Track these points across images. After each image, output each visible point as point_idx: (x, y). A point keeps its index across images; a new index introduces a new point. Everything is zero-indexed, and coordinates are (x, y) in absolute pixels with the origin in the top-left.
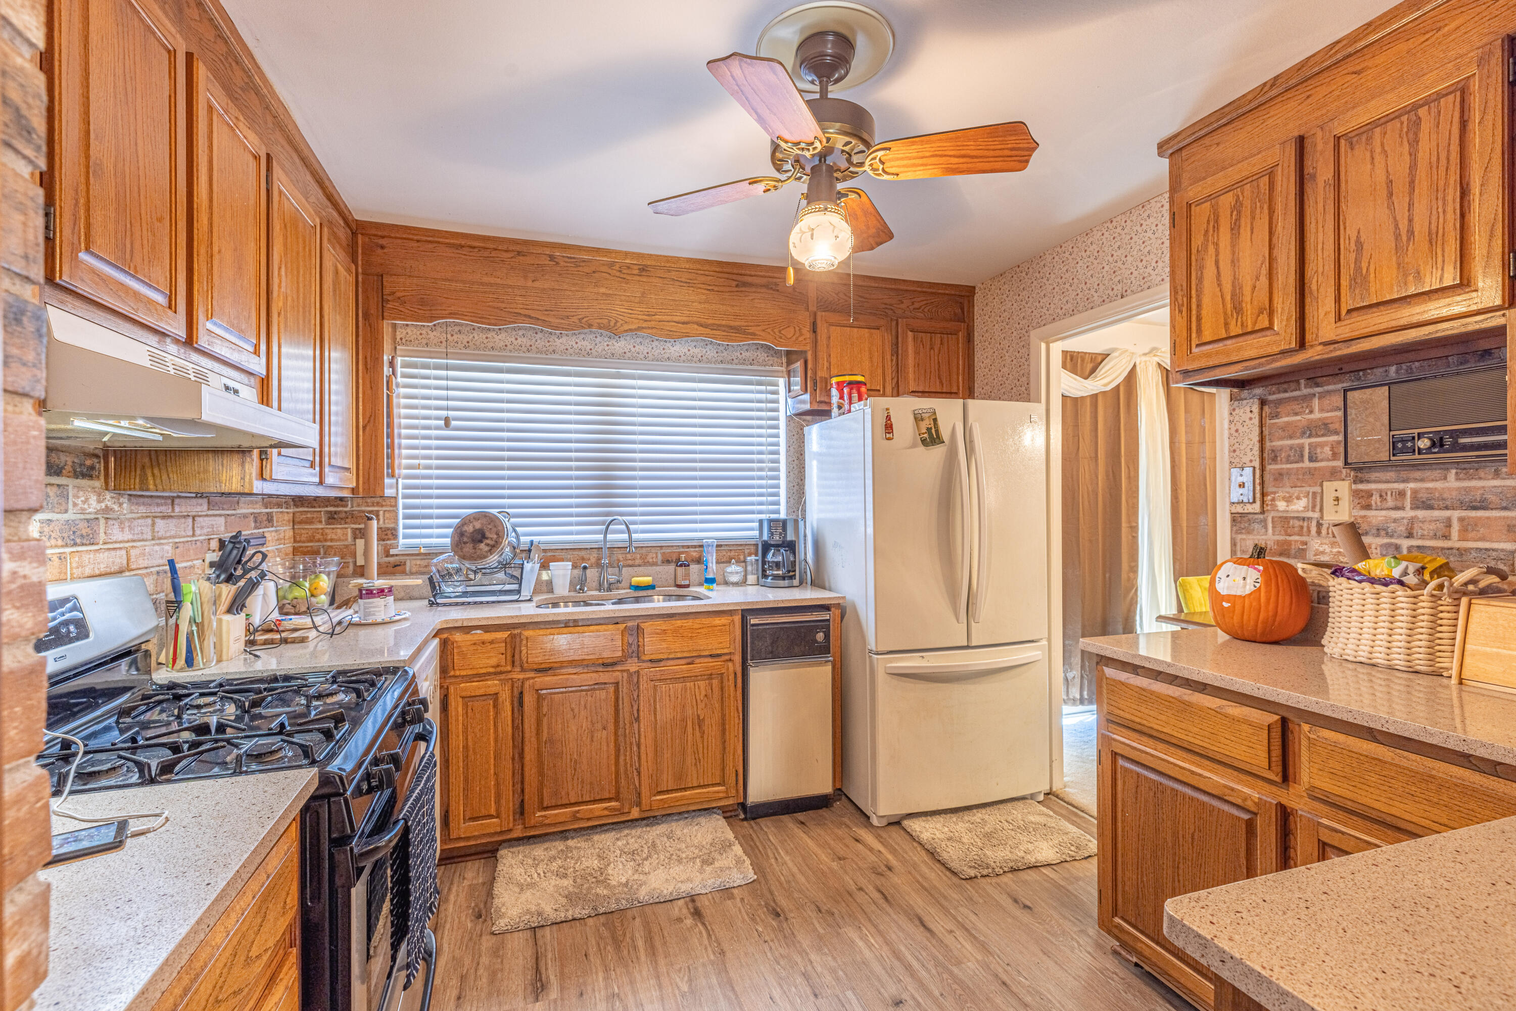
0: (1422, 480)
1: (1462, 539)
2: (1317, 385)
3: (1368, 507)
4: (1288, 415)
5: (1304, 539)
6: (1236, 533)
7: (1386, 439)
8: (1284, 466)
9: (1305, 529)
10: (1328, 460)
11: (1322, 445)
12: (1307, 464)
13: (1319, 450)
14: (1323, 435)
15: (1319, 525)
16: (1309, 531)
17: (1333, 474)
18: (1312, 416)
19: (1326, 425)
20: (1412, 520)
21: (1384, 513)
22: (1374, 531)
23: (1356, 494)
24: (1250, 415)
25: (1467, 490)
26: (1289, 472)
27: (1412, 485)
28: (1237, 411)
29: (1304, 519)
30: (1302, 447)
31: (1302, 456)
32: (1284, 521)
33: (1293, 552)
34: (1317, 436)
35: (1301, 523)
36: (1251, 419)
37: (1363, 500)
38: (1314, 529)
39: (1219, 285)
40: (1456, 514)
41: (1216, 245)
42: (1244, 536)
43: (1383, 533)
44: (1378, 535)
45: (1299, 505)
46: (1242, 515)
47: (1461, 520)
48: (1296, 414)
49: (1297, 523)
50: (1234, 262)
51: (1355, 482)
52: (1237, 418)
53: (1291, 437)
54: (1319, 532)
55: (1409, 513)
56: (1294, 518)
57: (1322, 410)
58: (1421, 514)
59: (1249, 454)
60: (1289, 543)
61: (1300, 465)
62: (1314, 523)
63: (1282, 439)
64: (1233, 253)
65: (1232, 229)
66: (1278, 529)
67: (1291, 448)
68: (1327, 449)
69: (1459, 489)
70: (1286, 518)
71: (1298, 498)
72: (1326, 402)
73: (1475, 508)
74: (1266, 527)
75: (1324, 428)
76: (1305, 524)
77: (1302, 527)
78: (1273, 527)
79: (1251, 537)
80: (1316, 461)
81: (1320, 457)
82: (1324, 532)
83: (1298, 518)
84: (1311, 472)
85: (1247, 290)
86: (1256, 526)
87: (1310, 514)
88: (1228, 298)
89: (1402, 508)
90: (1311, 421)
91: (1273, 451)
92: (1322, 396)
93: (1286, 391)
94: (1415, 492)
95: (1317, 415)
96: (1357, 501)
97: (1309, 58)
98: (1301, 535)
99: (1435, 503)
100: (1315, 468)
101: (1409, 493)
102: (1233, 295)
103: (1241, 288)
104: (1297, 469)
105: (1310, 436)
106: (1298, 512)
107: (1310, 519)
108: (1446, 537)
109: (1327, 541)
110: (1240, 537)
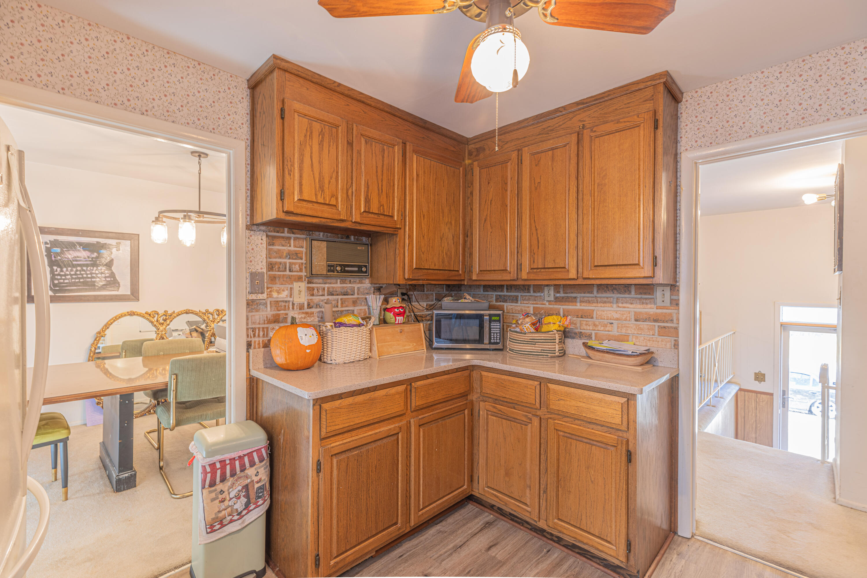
0: (330, 283)
1: (342, 307)
2: (293, 233)
3: (313, 295)
4: (279, 245)
5: (286, 312)
6: (249, 312)
7: (325, 265)
8: (277, 273)
9: (287, 307)
10: (297, 272)
11: (295, 264)
12: (288, 273)
13: (293, 266)
14: (295, 259)
15: (293, 304)
16: (289, 308)
17: (299, 279)
18: (290, 248)
19: (296, 254)
20: (328, 299)
21: (318, 297)
22: (315, 306)
23: (308, 288)
24: (261, 241)
25: (343, 288)
26: (279, 276)
27: (327, 285)
28: (253, 237)
29: (286, 302)
30: (285, 263)
31: (286, 268)
32: (276, 303)
33: (281, 319)
34: (293, 259)
35: (285, 304)
36: (262, 244)
37: (311, 291)
38: (291, 307)
39: (312, 171)
40: (340, 297)
41: (311, 147)
42: (253, 314)
43: (318, 306)
44: (317, 308)
45: (284, 295)
46: (253, 301)
47: (341, 299)
48: (283, 246)
49: (283, 304)
50: (320, 163)
51: (308, 283)
52: (253, 242)
53: (280, 258)
54: (293, 308)
55: (326, 297)
56: (281, 301)
57: (295, 246)
58: (330, 297)
59: (260, 264)
60: (278, 315)
61: (284, 273)
62: (291, 304)
63: (275, 258)
64: (320, 158)
65: (319, 144)
66: (273, 308)
67: (280, 263)
68: (297, 266)
69: (341, 287)
70: (277, 301)
71: (283, 291)
72: (297, 242)
73: (345, 295)
74: (266, 307)
75: (296, 255)
76: (287, 304)
77: (285, 306)
78: (271, 307)
79: (257, 313)
80: (292, 271)
81: (294, 270)
82: (295, 307)
83: (283, 301)
84: (290, 277)
85: (326, 181)
86: (261, 307)
87: (289, 299)
88: (317, 181)
89: (323, 295)
90: (289, 251)
91: (271, 264)
92: (295, 239)
93: (278, 232)
94: (328, 288)
95: (292, 248)
96: (309, 292)
97: (353, 89)
98: (285, 310)
99: (334, 293)
100: (292, 275)
101: (326, 289)
102: (319, 181)
103: (323, 178)
104: (283, 275)
105: (289, 258)
106: (283, 298)
107: (289, 301)
108: (337, 306)
109: (296, 312)
110: (251, 314)
